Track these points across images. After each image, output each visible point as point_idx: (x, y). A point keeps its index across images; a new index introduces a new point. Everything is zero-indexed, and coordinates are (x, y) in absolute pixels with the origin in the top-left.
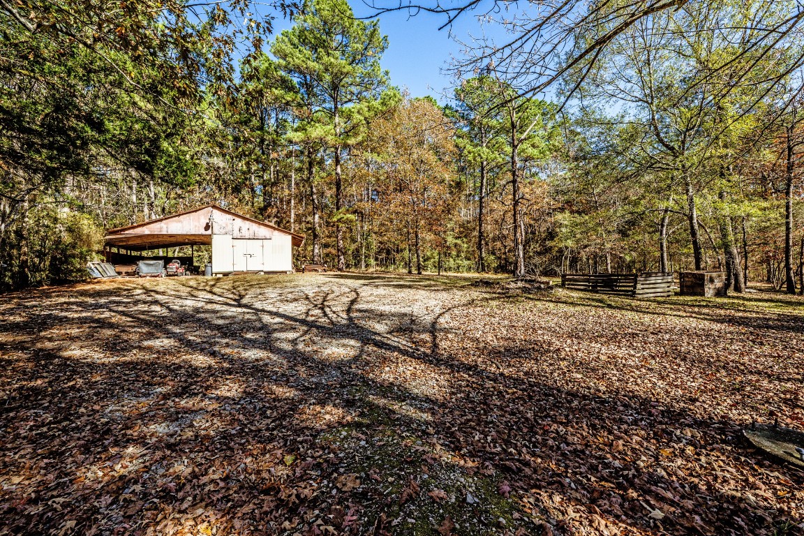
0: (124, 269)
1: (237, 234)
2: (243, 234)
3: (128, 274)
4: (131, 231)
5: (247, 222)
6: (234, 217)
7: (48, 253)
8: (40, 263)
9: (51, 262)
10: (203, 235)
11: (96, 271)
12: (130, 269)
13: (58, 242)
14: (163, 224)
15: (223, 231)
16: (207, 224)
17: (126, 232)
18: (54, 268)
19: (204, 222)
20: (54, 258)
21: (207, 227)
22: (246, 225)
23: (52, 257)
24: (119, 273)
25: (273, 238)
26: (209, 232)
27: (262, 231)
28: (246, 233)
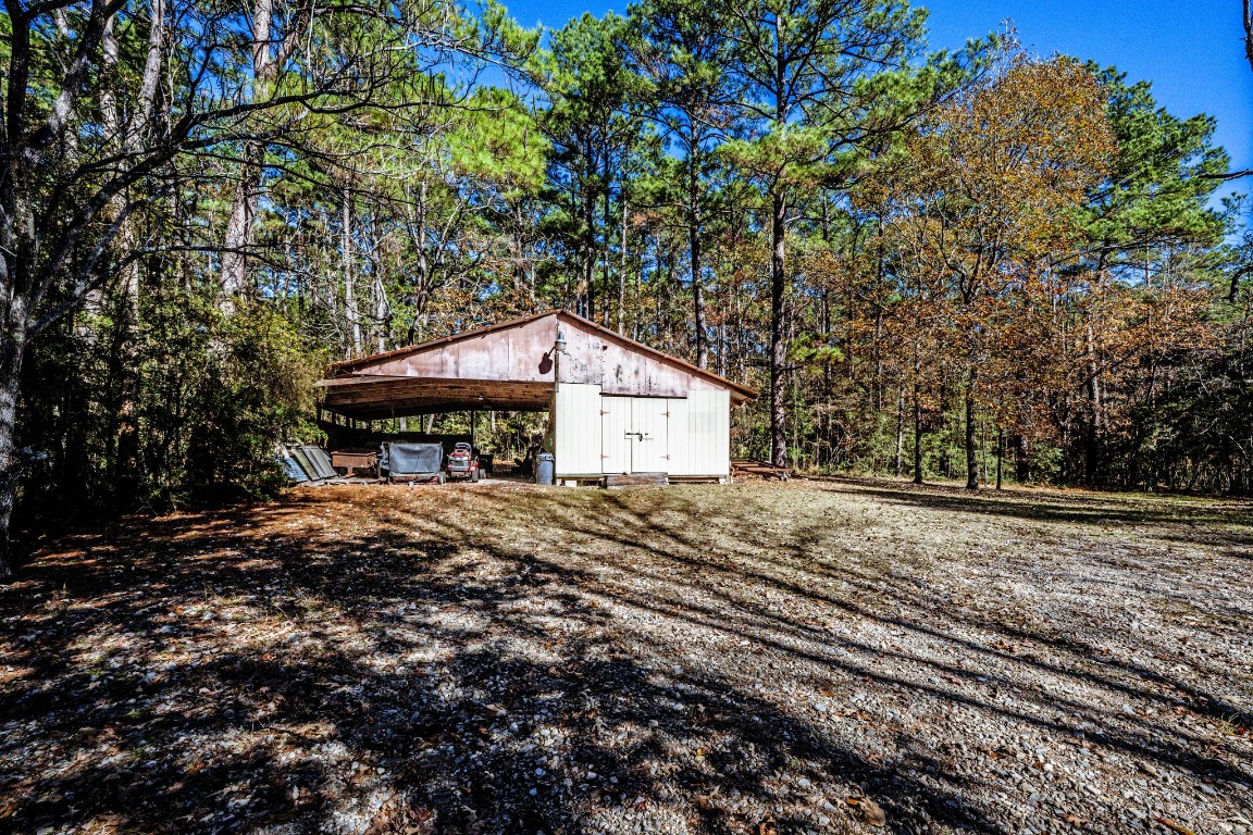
0: (351, 461)
1: (611, 382)
2: (625, 384)
3: (360, 473)
4: (374, 370)
5: (634, 355)
6: (606, 343)
7: (185, 419)
8: (167, 442)
9: (192, 441)
10: (533, 384)
11: (295, 466)
12: (364, 461)
13: (212, 385)
14: (446, 355)
15: (581, 375)
16: (546, 356)
17: (365, 371)
18: (201, 460)
19: (538, 349)
20: (199, 432)
21: (545, 365)
22: (632, 361)
23: (195, 428)
24: (341, 471)
25: (691, 395)
26: (549, 377)
27: (667, 378)
28: (632, 383)
